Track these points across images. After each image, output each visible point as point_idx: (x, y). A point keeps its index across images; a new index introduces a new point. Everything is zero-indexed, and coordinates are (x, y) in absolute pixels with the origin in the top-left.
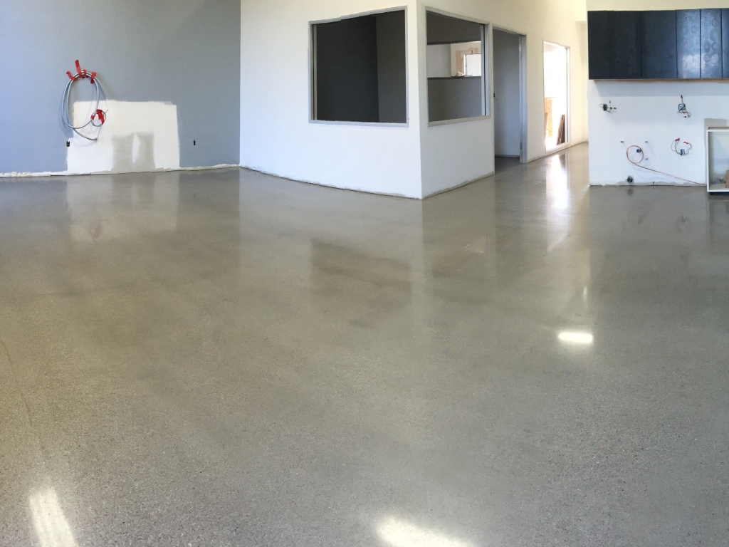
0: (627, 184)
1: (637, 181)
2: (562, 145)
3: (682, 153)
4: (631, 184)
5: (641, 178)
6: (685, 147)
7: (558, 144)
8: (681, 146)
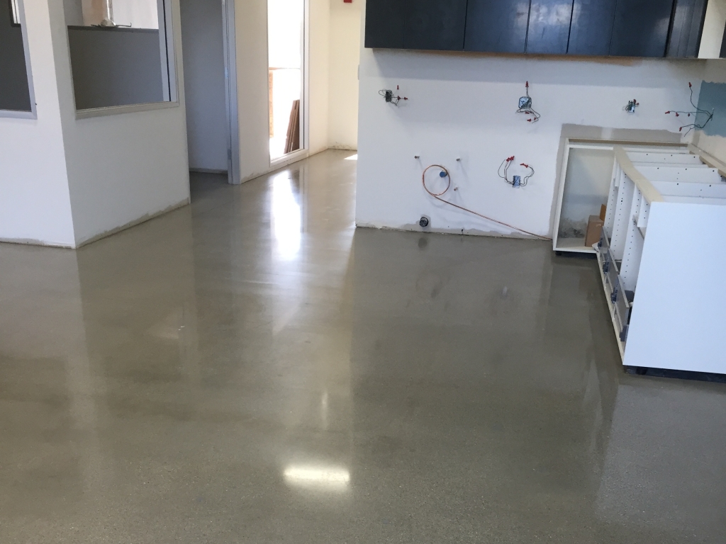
0: (419, 229)
1: (435, 224)
2: (296, 154)
3: (515, 182)
4: (426, 229)
5: (444, 220)
6: (522, 173)
7: (287, 151)
8: (516, 169)
